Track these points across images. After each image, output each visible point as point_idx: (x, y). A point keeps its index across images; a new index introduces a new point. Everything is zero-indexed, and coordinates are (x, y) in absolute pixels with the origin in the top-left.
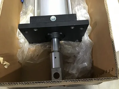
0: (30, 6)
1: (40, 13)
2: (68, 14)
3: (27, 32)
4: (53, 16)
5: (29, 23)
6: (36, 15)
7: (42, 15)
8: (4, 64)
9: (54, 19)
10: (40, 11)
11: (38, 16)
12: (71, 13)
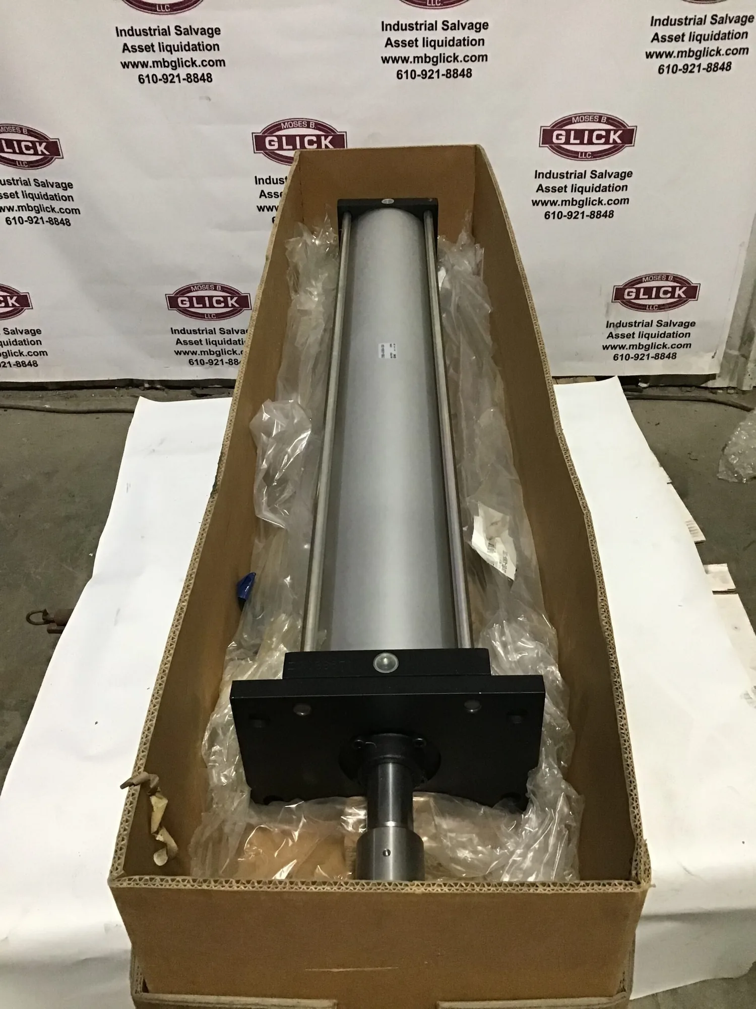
0: (283, 617)
1: (327, 641)
2: (453, 647)
3: (259, 724)
4: (385, 655)
5: (280, 676)
6: (308, 649)
7: (334, 648)
8: (159, 838)
9: (390, 665)
10: (329, 635)
11: (320, 649)
12: (467, 645)
